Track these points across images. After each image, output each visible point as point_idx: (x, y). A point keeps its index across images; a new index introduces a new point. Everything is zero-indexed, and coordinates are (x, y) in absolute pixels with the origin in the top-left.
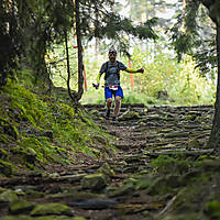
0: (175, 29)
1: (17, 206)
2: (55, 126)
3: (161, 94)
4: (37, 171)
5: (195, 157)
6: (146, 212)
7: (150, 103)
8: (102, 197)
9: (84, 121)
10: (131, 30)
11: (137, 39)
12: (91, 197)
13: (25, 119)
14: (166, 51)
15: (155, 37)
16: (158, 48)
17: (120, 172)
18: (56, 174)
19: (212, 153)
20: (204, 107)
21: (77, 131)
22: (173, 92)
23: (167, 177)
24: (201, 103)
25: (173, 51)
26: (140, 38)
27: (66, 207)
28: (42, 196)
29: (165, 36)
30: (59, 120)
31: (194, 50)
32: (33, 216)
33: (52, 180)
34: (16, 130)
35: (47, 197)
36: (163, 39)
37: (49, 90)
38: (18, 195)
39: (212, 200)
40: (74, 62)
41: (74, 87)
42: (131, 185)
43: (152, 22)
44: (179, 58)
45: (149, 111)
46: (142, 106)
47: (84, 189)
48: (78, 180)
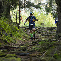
0: (46, 6)
1: (2, 55)
2: (13, 33)
3: (42, 24)
4: (7, 45)
5: (51, 41)
6: (37, 57)
7: (39, 26)
8: (25, 52)
9: (21, 31)
10: (34, 6)
11: (36, 9)
12: (22, 52)
13: (4, 31)
14: (44, 12)
15: (40, 8)
16: (41, 11)
17: (30, 45)
18: (13, 46)
19: (56, 40)
20: (54, 27)
21: (19, 34)
22: (46, 23)
23: (43, 47)
24: (53, 26)
25: (45, 12)
26: (37, 8)
27: (15, 55)
28: (9, 52)
29: (43, 8)
30: (14, 31)
31: (51, 12)
32: (6, 57)
33: (11, 48)
34: (2, 33)
35: (10, 52)
36: (43, 9)
37: (11, 23)
38: (2, 52)
39: (55, 53)
40: (18, 15)
41: (18, 22)
42: (33, 49)
43: (40, 4)
44: (47, 14)
45: (39, 28)
46: (37, 27)
47: (20, 50)
48: (19, 48)
